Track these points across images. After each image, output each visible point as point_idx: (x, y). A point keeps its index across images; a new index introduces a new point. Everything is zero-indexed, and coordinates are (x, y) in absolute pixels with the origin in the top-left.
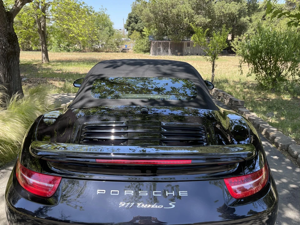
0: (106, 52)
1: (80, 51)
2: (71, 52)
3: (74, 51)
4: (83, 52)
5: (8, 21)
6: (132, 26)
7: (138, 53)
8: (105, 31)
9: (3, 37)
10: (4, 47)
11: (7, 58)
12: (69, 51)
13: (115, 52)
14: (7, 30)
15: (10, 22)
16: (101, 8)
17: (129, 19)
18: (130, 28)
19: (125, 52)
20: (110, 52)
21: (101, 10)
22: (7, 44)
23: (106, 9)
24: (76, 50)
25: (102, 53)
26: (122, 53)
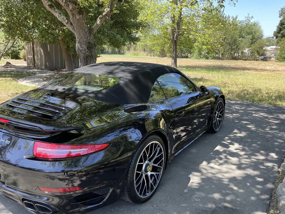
0: (244, 60)
1: (218, 58)
2: (209, 59)
3: (212, 59)
4: (221, 59)
5: (89, 34)
6: (282, 34)
7: (280, 61)
8: (247, 39)
9: (84, 45)
10: (84, 52)
11: (86, 60)
12: (207, 58)
13: (254, 60)
14: (87, 40)
15: (90, 34)
16: (247, 16)
17: (280, 26)
18: (280, 35)
19: (266, 60)
20: (249, 60)
21: (247, 19)
22: (86, 50)
23: (252, 17)
24: (214, 58)
25: (240, 61)
26: (261, 62)
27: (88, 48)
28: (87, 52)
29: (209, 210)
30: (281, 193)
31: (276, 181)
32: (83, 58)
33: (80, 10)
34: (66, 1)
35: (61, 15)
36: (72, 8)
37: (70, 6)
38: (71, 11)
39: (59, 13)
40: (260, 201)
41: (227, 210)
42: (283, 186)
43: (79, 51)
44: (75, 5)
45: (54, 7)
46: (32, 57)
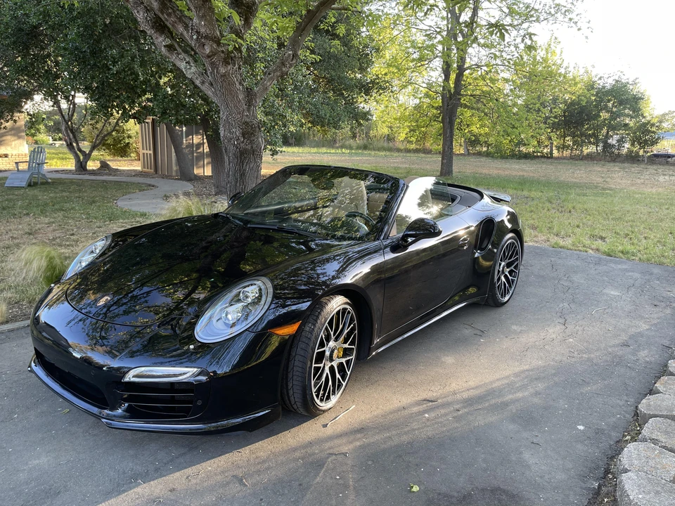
5: (246, 105)
9: (236, 128)
10: (236, 143)
11: (241, 159)
14: (242, 118)
15: (249, 105)
22: (240, 138)
27: (243, 135)
28: (243, 142)
29: (456, 494)
30: (626, 467)
31: (626, 436)
32: (234, 154)
33: (228, 54)
34: (198, 38)
35: (190, 65)
36: (211, 51)
37: (206, 47)
38: (209, 57)
39: (186, 63)
40: (577, 480)
41: (497, 496)
42: (635, 450)
43: (226, 141)
44: (218, 46)
45: (176, 50)
46: (151, 152)
